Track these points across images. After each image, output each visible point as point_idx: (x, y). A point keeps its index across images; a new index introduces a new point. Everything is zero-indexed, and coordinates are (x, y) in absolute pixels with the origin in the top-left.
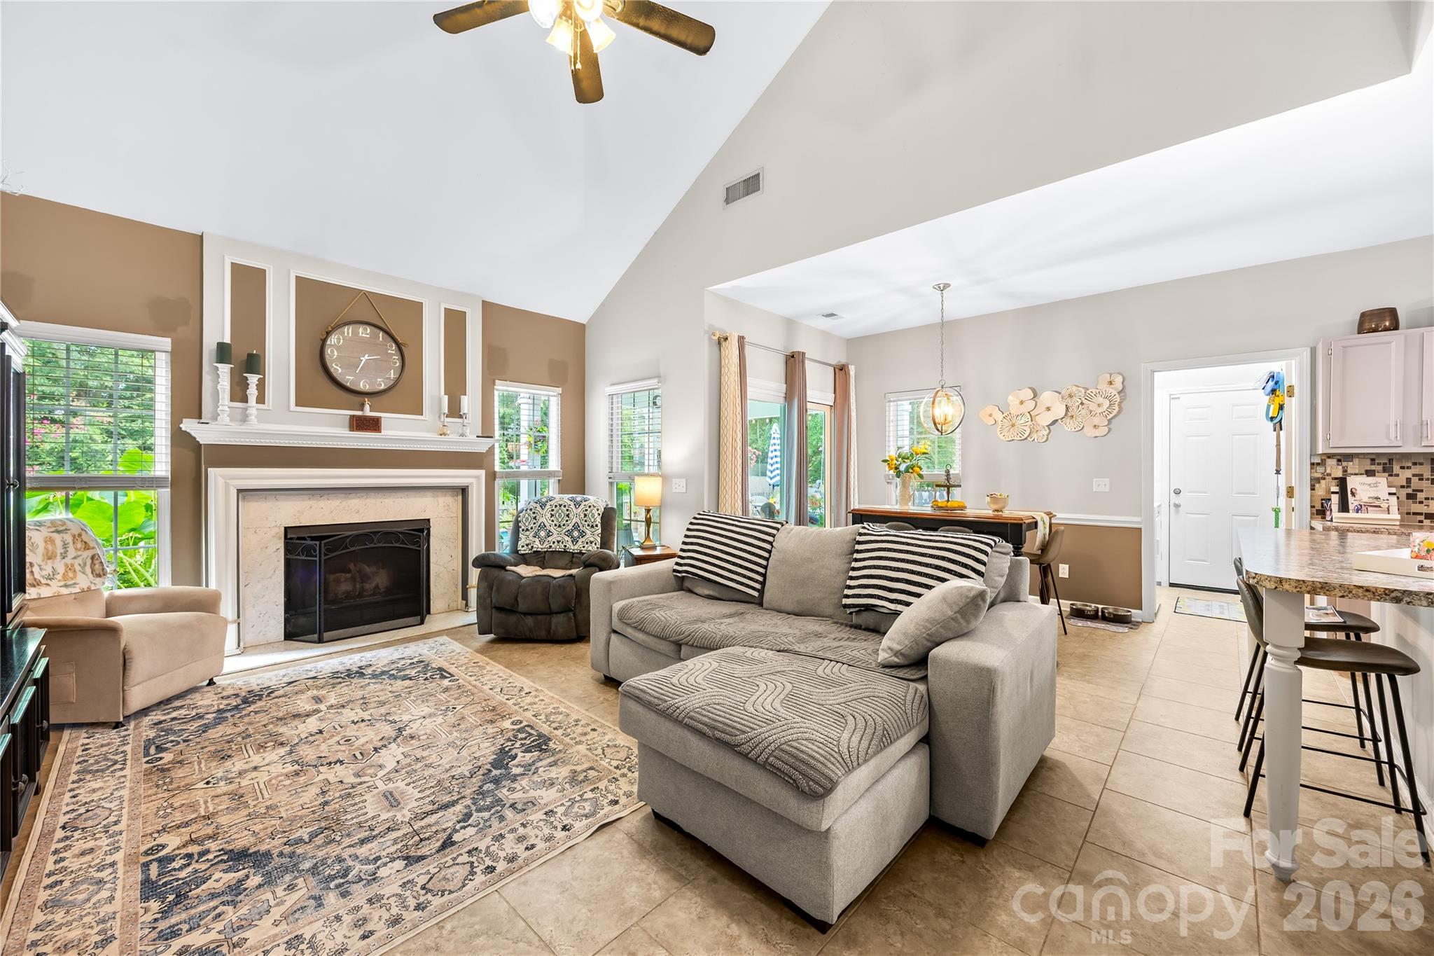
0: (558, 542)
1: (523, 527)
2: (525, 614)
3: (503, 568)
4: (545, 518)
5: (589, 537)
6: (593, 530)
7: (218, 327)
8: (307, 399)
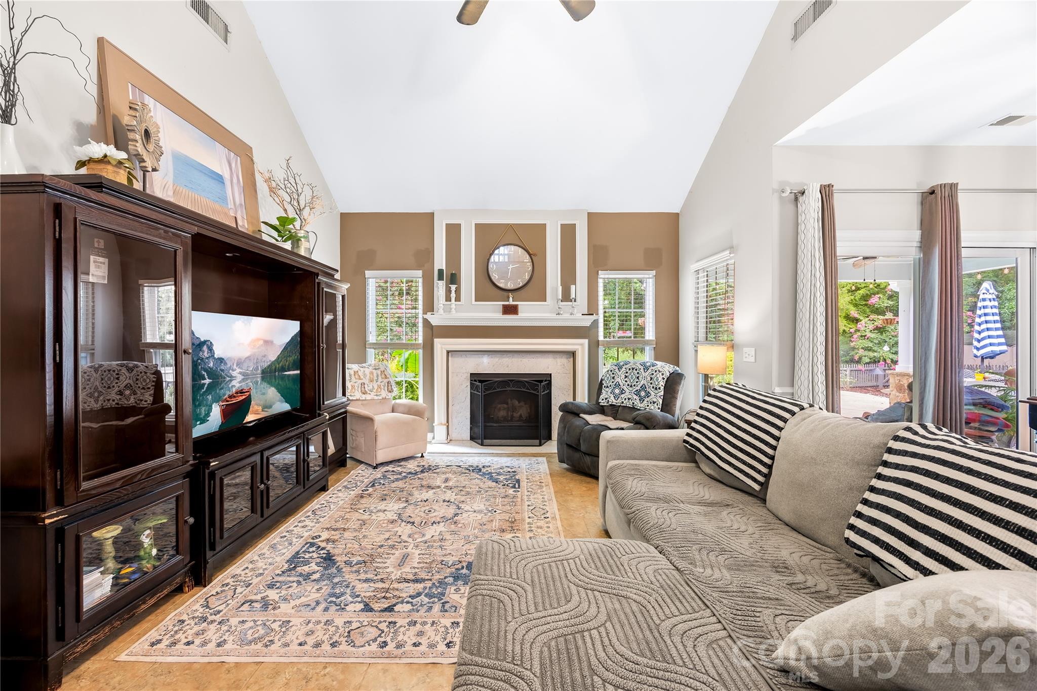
0: (629, 399)
1: (605, 385)
2: (585, 454)
3: (577, 415)
4: (620, 379)
5: (653, 397)
6: (656, 392)
7: (440, 261)
8: (480, 296)
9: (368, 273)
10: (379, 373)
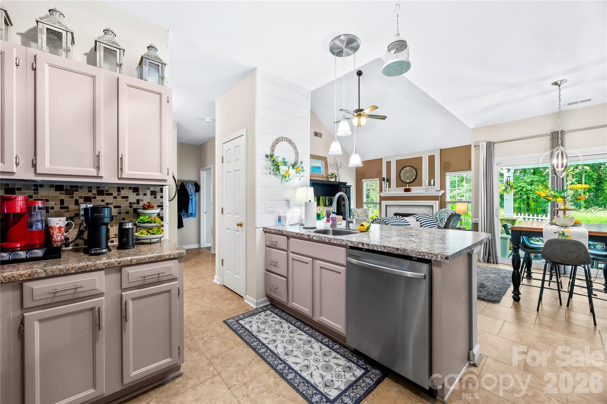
7: (384, 175)
8: (397, 186)
9: (363, 180)
10: (355, 211)
